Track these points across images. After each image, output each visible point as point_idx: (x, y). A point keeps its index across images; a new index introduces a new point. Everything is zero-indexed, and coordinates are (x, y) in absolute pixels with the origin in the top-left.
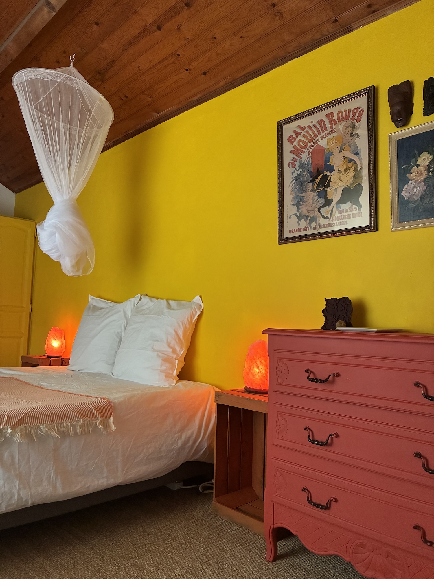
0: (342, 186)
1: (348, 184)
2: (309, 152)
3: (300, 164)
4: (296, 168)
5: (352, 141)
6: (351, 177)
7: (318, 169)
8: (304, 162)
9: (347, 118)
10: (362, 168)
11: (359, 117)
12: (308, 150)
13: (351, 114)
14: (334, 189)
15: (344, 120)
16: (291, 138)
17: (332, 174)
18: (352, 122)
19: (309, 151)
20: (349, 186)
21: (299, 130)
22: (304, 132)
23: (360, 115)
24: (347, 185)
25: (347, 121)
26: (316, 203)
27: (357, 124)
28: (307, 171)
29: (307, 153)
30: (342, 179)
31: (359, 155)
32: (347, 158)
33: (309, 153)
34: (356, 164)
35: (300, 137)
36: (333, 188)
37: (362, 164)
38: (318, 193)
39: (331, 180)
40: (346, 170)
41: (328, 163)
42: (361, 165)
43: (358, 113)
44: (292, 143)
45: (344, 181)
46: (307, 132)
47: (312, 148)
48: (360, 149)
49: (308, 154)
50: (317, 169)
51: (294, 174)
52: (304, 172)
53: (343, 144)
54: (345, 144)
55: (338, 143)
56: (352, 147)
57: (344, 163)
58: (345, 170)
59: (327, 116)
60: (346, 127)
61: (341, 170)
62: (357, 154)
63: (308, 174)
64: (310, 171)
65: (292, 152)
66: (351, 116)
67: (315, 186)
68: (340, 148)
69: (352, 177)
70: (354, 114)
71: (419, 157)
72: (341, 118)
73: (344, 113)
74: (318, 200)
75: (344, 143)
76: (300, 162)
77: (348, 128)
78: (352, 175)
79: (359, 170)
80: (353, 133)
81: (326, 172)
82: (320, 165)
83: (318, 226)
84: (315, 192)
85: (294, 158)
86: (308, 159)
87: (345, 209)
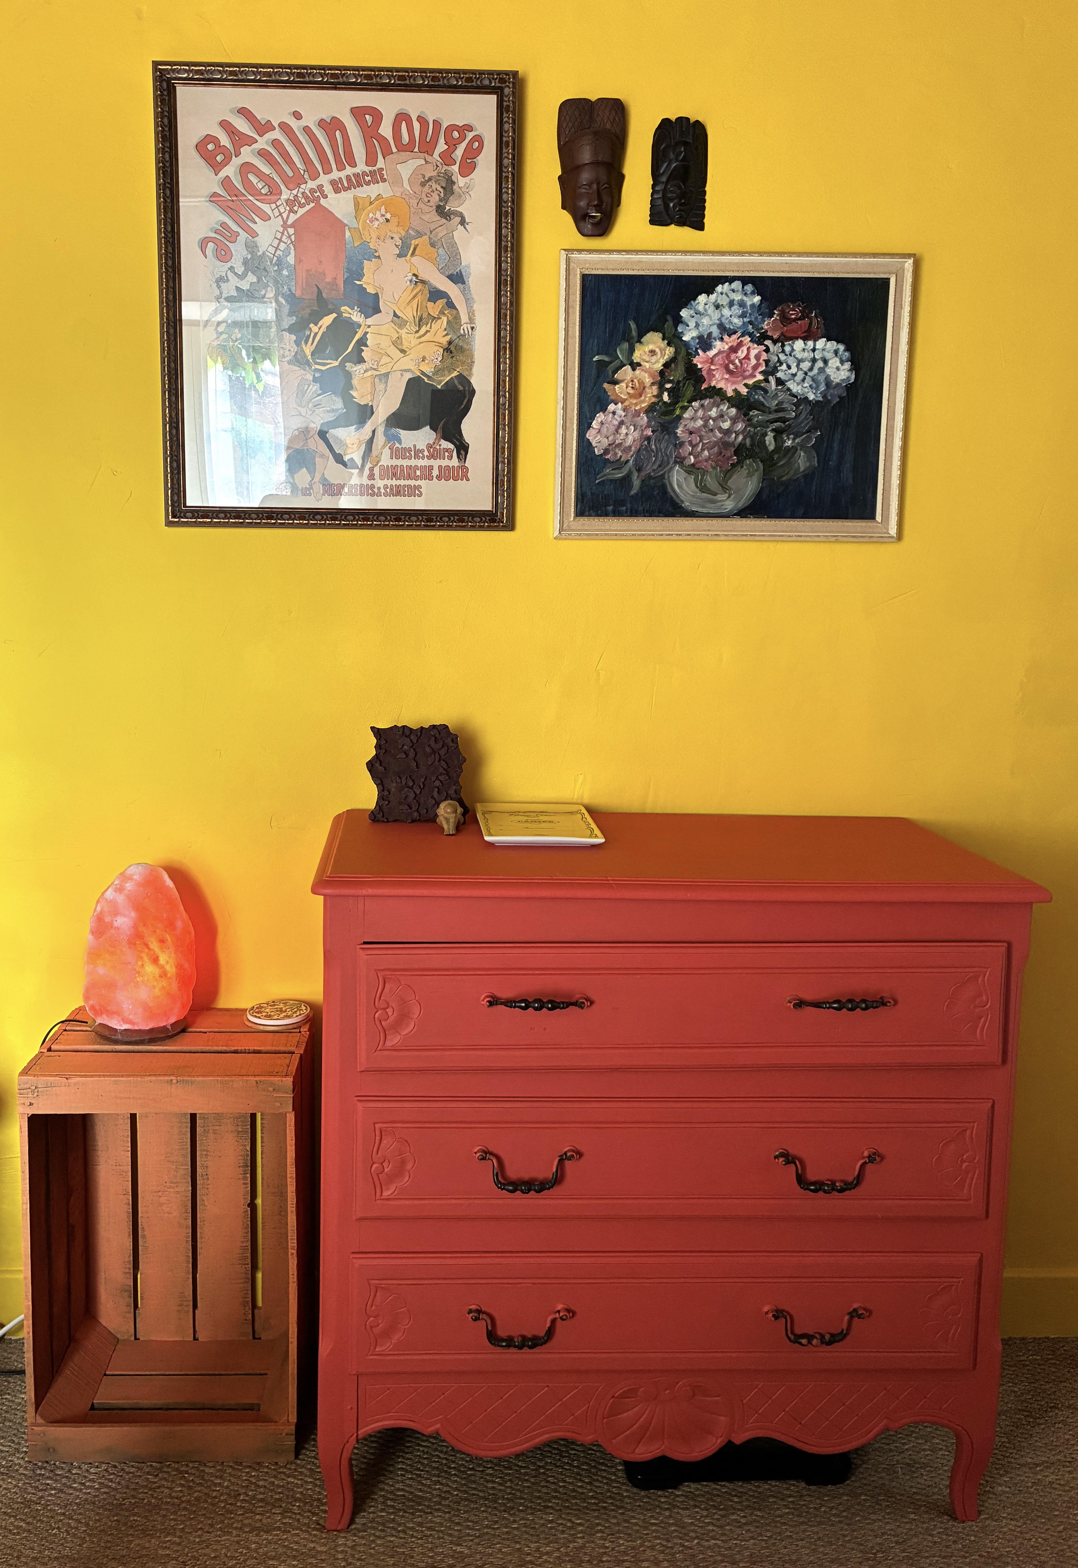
0: (406, 371)
1: (428, 369)
2: (285, 222)
3: (249, 256)
4: (231, 267)
5: (442, 232)
6: (437, 348)
7: (320, 292)
8: (264, 253)
9: (427, 147)
10: (472, 328)
11: (469, 161)
12: (281, 214)
13: (442, 141)
14: (378, 373)
15: (416, 150)
16: (211, 147)
17: (369, 321)
18: (445, 167)
19: (285, 216)
20: (430, 374)
21: (242, 125)
22: (267, 143)
23: (472, 154)
24: (423, 373)
25: (429, 158)
26: (310, 405)
27: (461, 181)
28: (277, 289)
29: (276, 223)
30: (404, 348)
31: (463, 283)
32: (423, 282)
33: (285, 226)
34: (455, 312)
35: (247, 154)
36: (374, 369)
37: (474, 315)
38: (317, 375)
39: (368, 343)
40: (420, 322)
41: (358, 283)
42: (471, 320)
43: (463, 145)
44: (217, 168)
45: (414, 354)
46: (276, 143)
47: (296, 208)
48: (468, 266)
49: (281, 229)
50: (315, 289)
51: (223, 285)
52: (266, 286)
53: (411, 232)
54: (419, 234)
55: (394, 221)
56: (441, 251)
57: (414, 297)
58: (417, 320)
59: (358, 113)
60: (424, 177)
61: (404, 317)
62: (458, 278)
63: (281, 299)
64: (290, 290)
65: (214, 198)
66: (442, 146)
67: (308, 350)
68: (399, 243)
69: (442, 350)
70: (452, 145)
71: (639, 341)
72: (406, 138)
73: (416, 126)
74: (321, 400)
75: (413, 229)
76: (251, 247)
77: (430, 183)
78: (440, 345)
79: (462, 332)
80: (447, 208)
81: (350, 311)
82: (327, 280)
83: (321, 486)
84: (307, 368)
85: (224, 225)
86: (282, 246)
87: (415, 446)
